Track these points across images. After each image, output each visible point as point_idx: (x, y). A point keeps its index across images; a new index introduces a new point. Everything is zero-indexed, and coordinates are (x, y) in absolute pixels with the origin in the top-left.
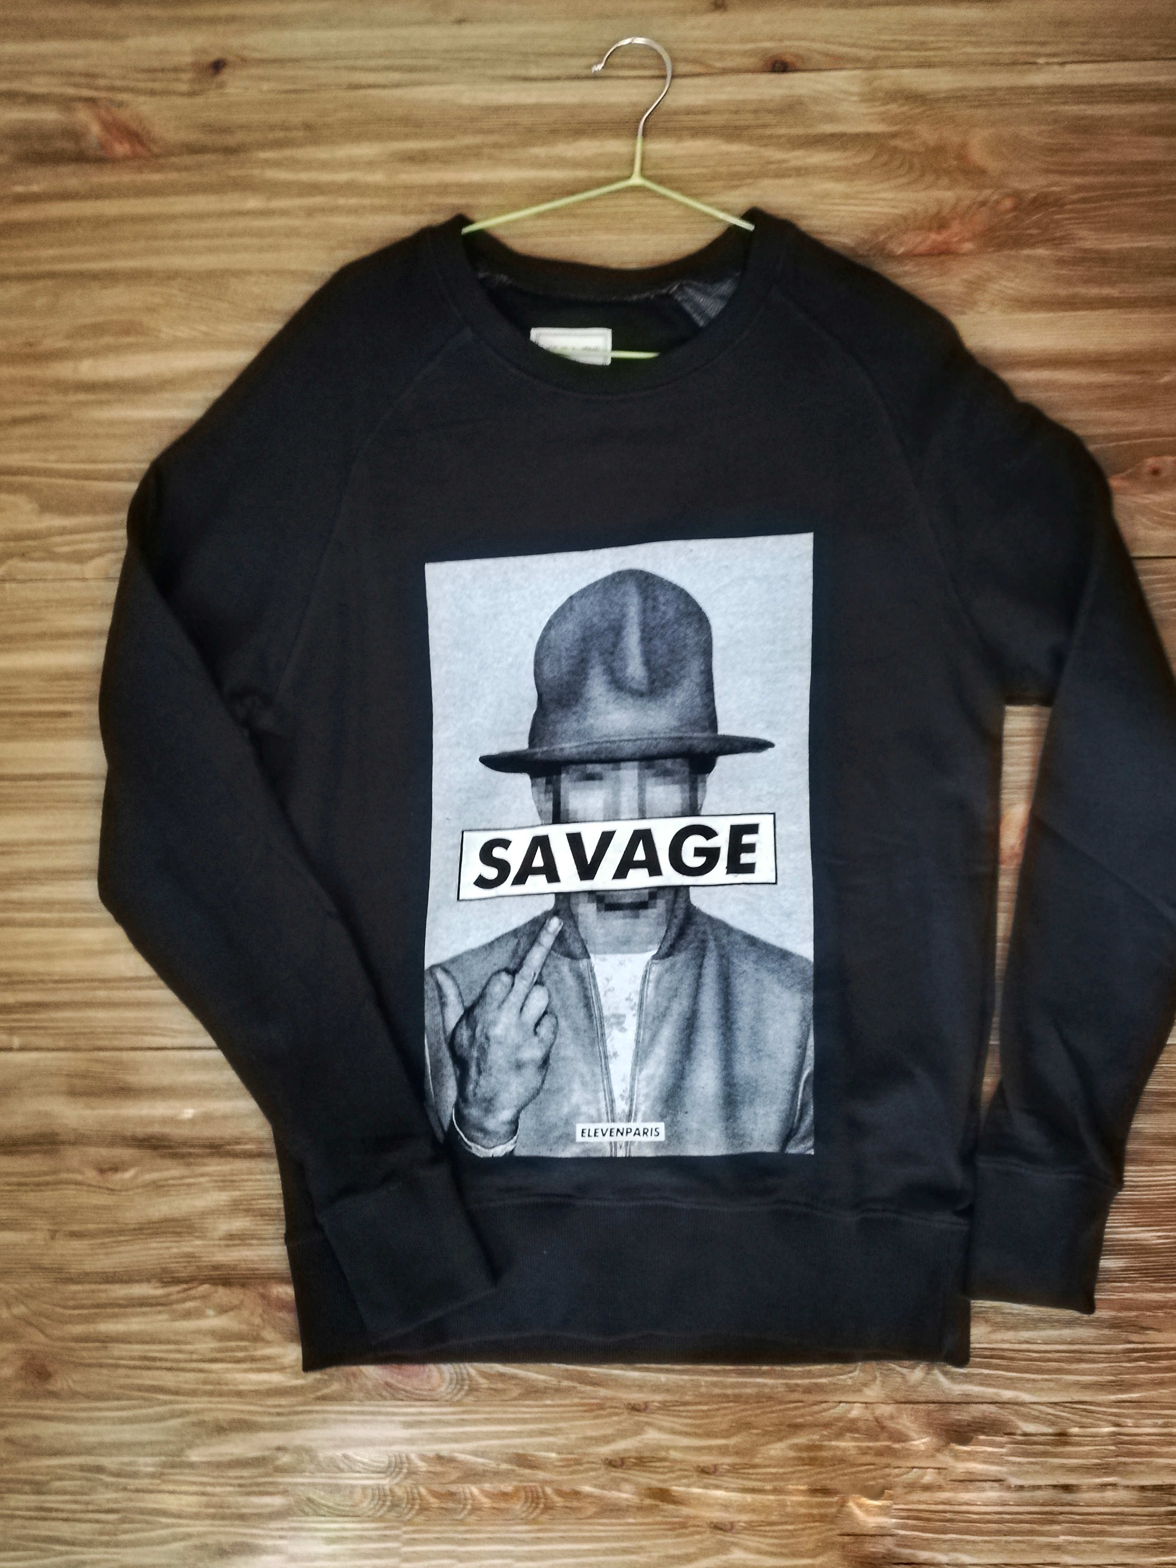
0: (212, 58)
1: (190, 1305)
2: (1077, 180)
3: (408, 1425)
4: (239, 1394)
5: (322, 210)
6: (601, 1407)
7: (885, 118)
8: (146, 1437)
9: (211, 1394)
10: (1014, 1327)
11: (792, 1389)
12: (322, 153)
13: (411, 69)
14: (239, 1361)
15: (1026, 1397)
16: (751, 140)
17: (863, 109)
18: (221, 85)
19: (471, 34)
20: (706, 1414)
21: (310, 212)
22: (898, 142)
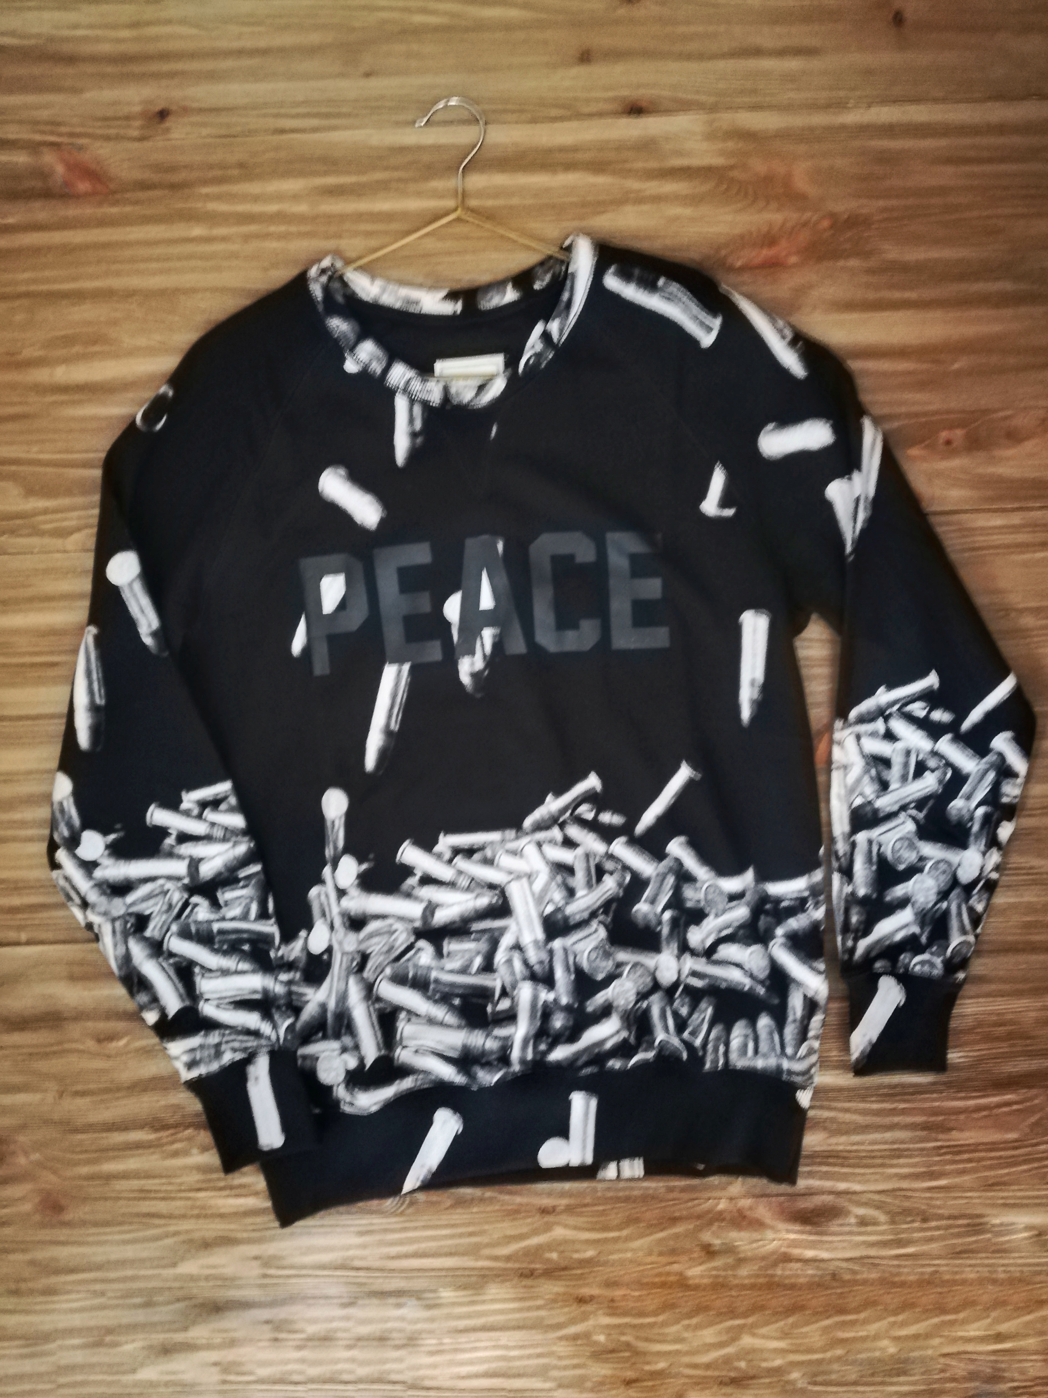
0: (158, 108)
1: (177, 1146)
2: (881, 203)
3: (361, 1234)
4: (222, 1216)
5: (257, 236)
6: (517, 1212)
7: (722, 153)
8: (145, 1254)
9: (198, 1217)
10: (847, 1133)
11: (671, 1190)
12: (254, 188)
13: (327, 116)
14: (221, 1189)
15: (857, 1187)
16: (614, 173)
17: (705, 146)
18: (168, 130)
19: (377, 85)
20: (603, 1213)
21: (247, 238)
22: (735, 174)
